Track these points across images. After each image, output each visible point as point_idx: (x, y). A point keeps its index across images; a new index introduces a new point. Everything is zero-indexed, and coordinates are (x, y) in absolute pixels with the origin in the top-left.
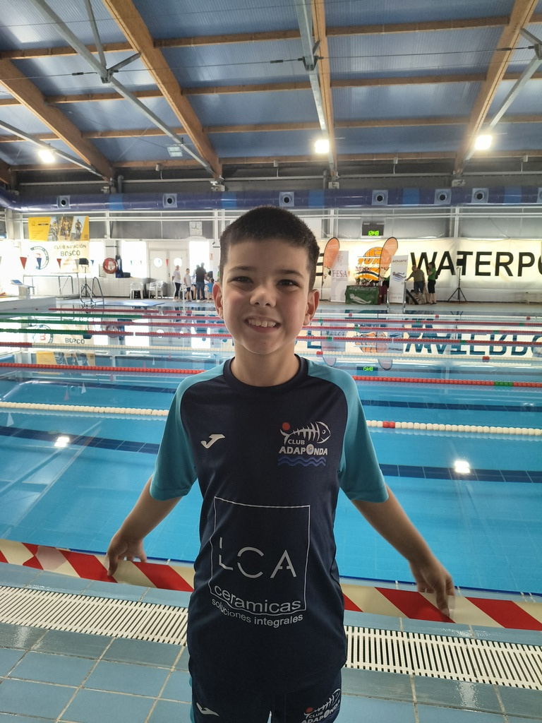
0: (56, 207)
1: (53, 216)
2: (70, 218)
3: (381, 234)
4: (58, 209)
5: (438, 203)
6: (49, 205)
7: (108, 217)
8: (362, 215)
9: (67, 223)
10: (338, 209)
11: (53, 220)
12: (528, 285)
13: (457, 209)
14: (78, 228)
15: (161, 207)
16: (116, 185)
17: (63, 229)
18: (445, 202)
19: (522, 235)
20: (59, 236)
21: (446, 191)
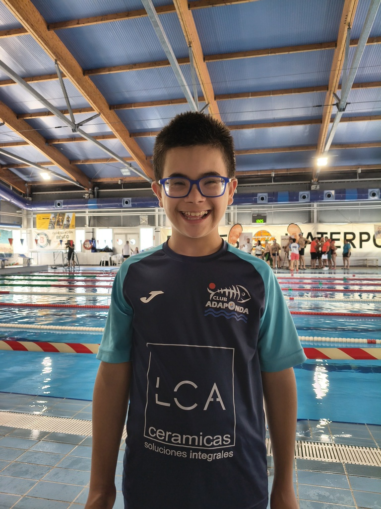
0: (54, 207)
1: (52, 213)
2: (63, 214)
3: (265, 221)
4: (56, 208)
5: (301, 201)
6: (49, 206)
7: (87, 214)
8: (252, 210)
9: (61, 218)
10: (236, 206)
11: (52, 216)
12: (367, 254)
13: (315, 204)
14: (68, 221)
15: (121, 207)
16: (93, 193)
17: (58, 221)
18: (306, 200)
19: (361, 220)
20: (55, 226)
21: (307, 193)
